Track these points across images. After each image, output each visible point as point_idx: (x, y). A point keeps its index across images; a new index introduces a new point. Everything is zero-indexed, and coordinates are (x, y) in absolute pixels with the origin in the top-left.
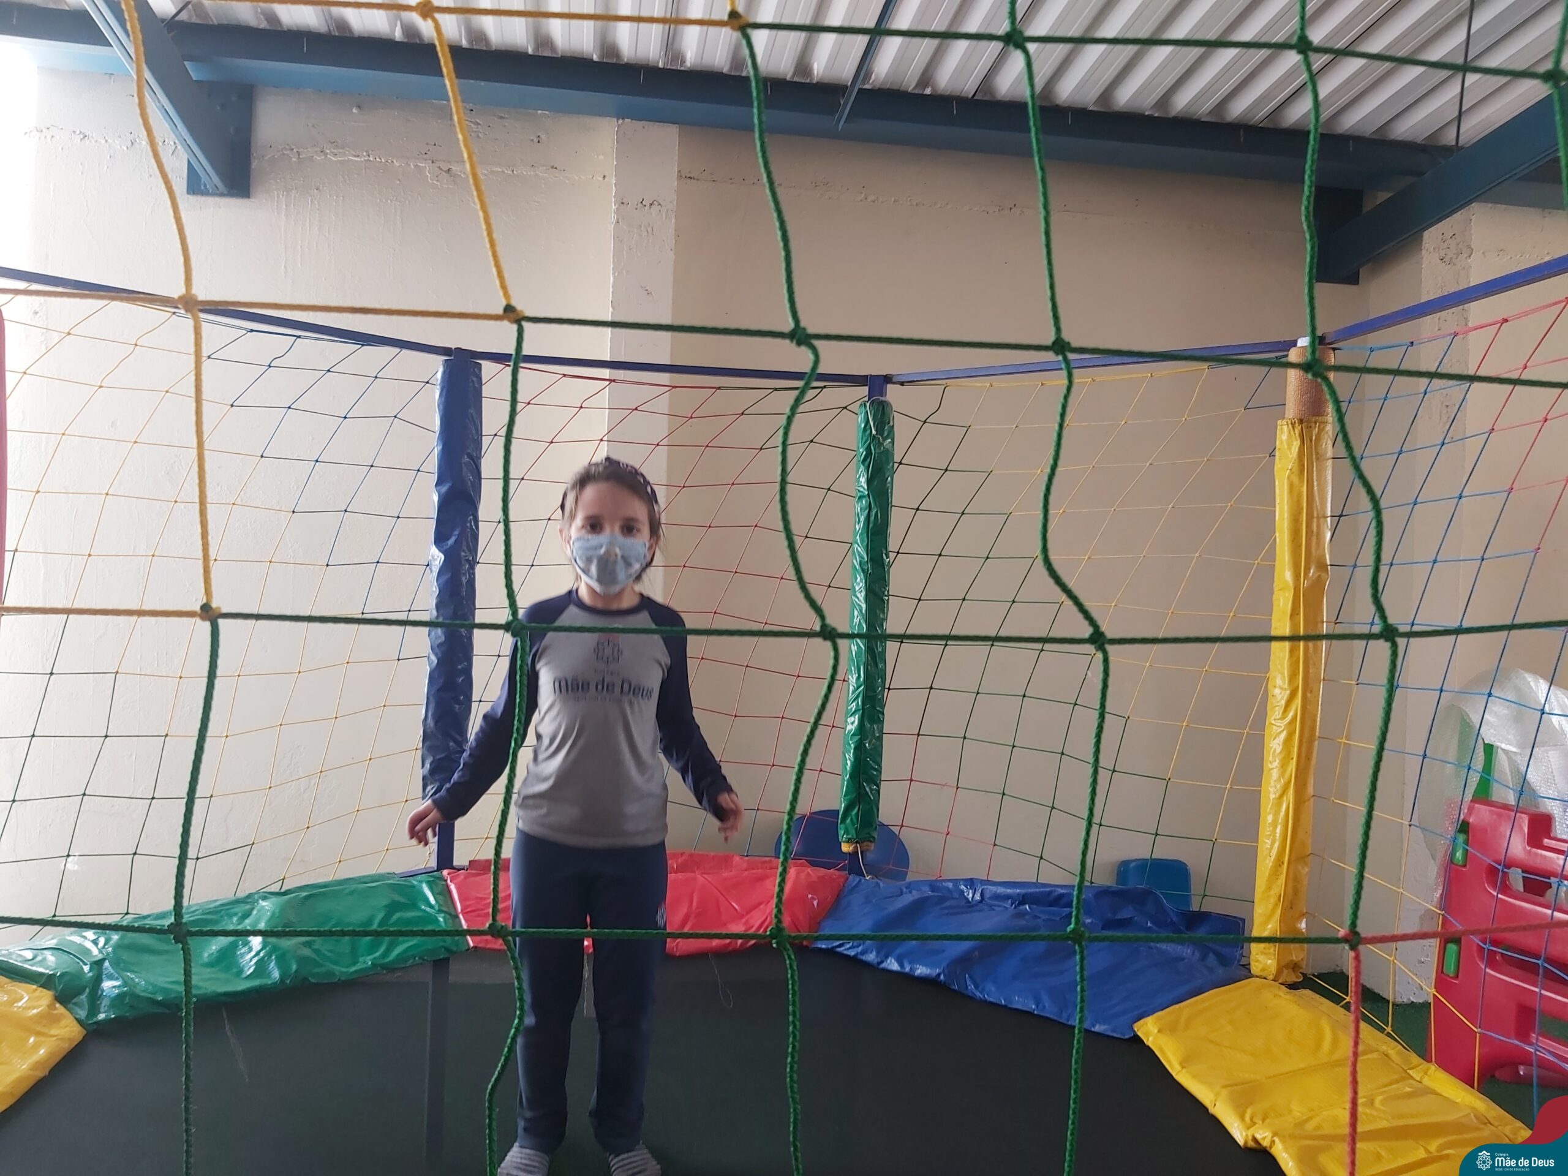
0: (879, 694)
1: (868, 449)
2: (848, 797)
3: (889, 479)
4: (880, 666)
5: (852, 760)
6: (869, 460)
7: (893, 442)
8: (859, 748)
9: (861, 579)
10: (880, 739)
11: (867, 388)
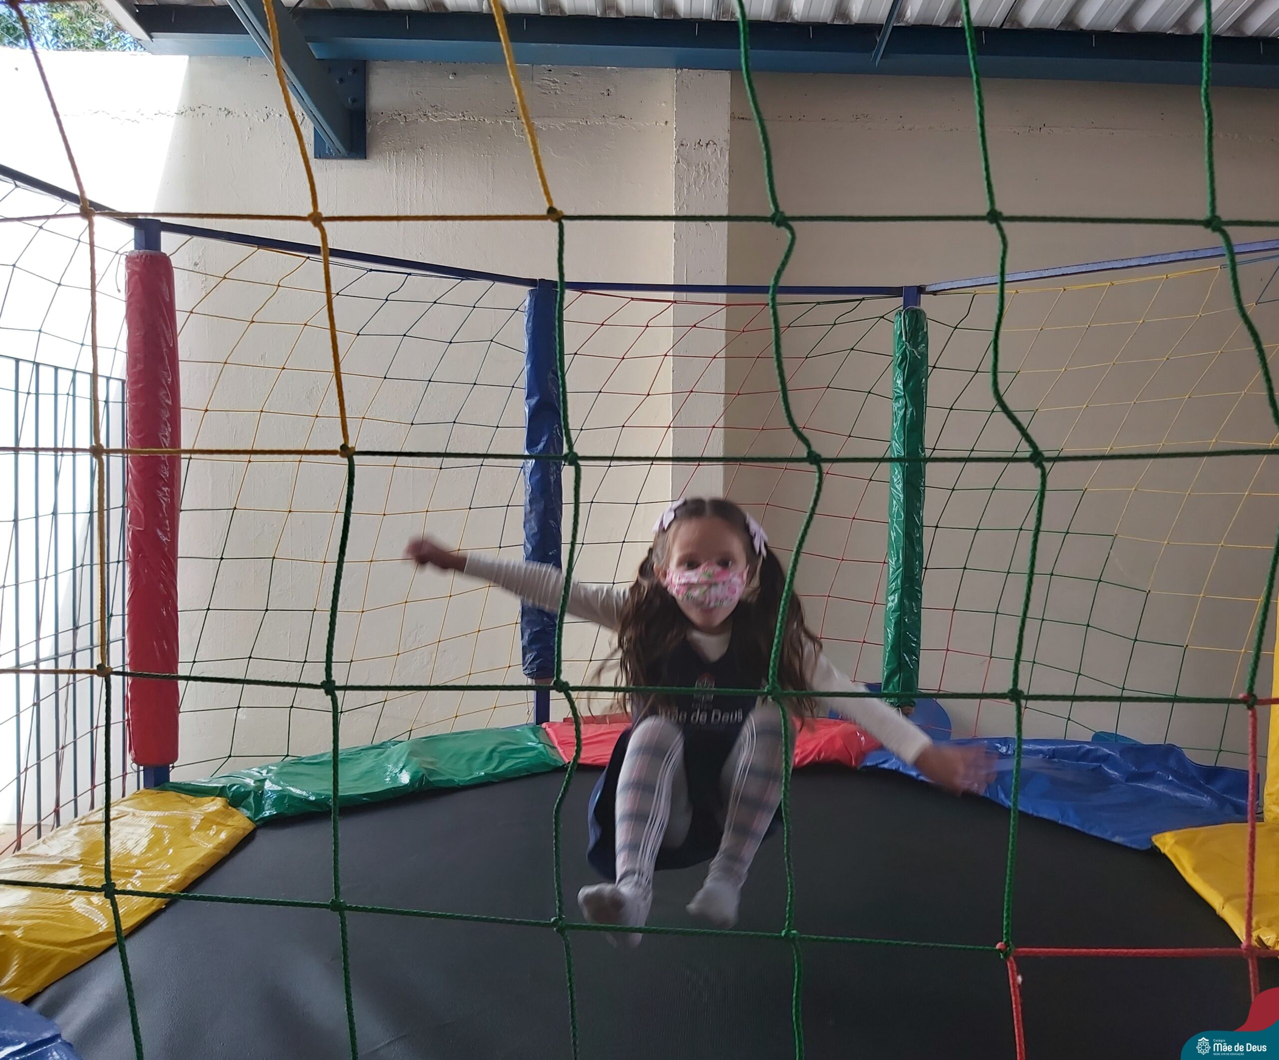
0: (916, 575)
1: (904, 354)
2: (889, 667)
3: (924, 380)
4: (917, 549)
5: (893, 633)
6: (904, 364)
7: (927, 346)
8: (899, 623)
9: (899, 472)
10: (919, 615)
11: (902, 298)
